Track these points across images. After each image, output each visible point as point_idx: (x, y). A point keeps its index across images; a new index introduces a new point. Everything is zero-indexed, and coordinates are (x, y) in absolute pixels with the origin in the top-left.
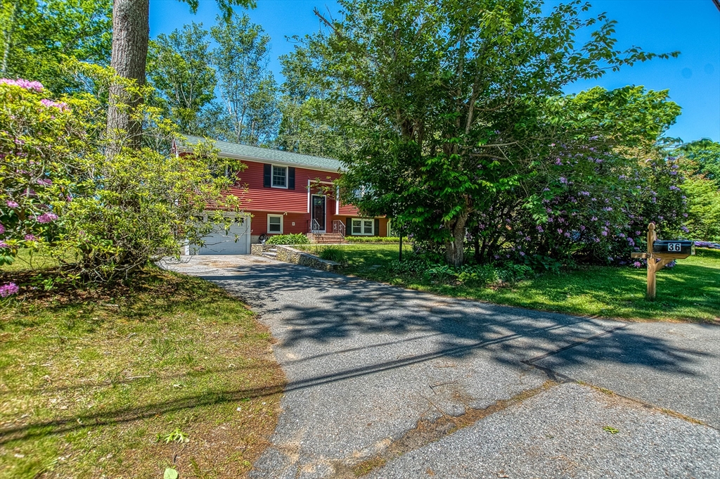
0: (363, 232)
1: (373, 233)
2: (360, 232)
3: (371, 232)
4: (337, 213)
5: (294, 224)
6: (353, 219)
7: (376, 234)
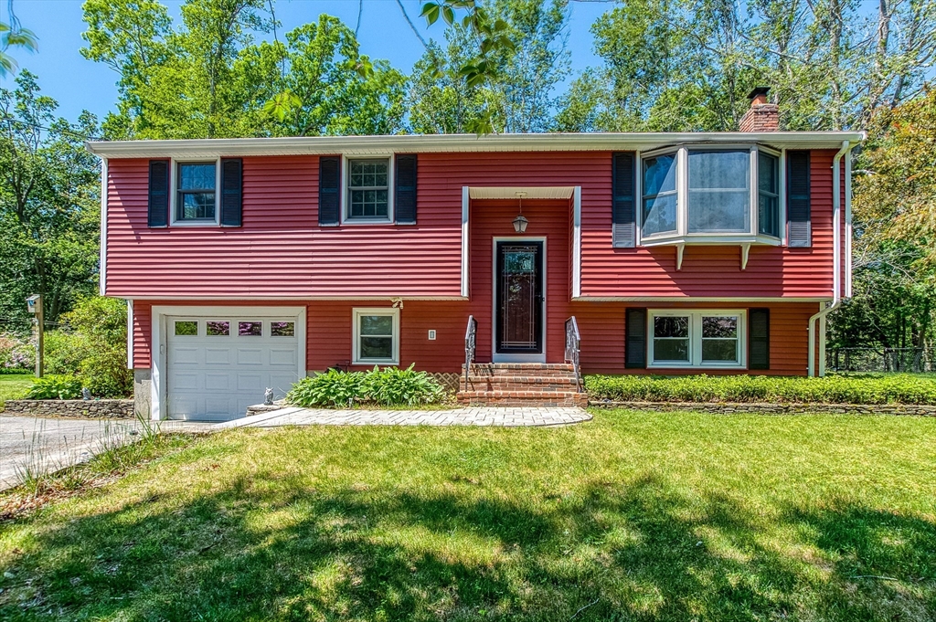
0: (696, 358)
1: (742, 360)
2: (685, 357)
3: (733, 357)
4: (576, 293)
5: (432, 335)
6: (653, 314)
7: (758, 365)
